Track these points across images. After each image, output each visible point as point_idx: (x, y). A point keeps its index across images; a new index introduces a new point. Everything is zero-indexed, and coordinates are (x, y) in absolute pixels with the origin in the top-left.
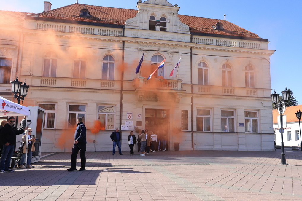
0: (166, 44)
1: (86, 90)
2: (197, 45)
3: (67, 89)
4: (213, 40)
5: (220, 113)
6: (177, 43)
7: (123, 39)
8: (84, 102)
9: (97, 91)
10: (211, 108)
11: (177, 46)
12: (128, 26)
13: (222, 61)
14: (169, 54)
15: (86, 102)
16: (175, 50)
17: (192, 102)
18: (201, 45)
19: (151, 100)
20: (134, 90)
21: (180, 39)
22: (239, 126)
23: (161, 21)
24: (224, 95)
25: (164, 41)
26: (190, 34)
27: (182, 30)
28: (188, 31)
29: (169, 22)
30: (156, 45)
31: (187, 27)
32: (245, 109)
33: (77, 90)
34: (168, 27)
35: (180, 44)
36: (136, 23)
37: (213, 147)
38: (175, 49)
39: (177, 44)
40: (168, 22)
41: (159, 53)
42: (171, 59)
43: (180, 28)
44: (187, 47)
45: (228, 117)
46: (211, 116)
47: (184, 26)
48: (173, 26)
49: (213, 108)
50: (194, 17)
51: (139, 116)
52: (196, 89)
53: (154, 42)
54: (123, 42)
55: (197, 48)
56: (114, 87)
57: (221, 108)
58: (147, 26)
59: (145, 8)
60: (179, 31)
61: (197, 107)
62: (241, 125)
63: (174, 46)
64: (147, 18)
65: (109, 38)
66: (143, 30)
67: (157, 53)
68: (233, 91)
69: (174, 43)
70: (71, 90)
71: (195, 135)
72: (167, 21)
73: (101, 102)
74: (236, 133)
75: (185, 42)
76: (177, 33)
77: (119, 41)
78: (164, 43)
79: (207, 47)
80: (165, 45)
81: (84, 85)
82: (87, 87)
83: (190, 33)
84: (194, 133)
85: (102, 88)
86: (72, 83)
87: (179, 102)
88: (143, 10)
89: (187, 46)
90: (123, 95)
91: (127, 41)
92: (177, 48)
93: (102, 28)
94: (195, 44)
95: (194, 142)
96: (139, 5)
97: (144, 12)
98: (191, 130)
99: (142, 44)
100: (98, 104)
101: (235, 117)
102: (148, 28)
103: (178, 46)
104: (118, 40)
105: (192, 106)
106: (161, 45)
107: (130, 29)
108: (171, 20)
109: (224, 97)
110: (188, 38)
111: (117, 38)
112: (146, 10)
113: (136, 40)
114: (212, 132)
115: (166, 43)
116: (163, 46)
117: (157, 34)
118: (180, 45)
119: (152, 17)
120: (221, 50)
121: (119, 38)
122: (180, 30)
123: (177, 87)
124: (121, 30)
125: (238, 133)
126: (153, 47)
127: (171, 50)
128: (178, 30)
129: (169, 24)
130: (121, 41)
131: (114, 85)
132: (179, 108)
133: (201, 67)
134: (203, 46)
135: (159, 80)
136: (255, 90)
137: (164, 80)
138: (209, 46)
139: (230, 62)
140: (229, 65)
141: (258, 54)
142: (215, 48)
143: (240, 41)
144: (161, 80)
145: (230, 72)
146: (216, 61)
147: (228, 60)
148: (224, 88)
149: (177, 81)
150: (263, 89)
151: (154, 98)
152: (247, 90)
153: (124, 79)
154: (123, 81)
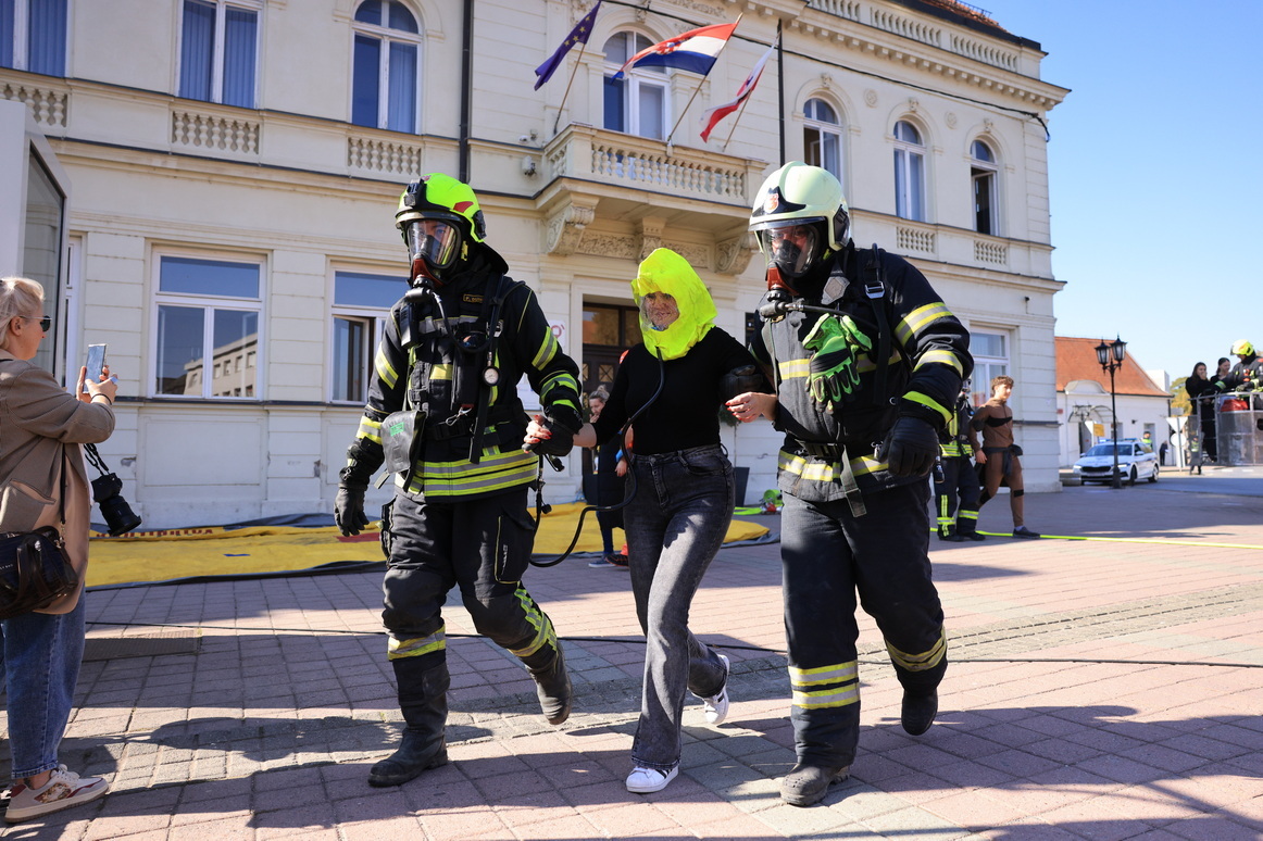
1: (263, 175)
2: (809, 13)
3: (144, 159)
8: (252, 242)
9: (331, 183)
11: (721, 5)
13: (895, 103)
15: (264, 244)
16: (712, 21)
18: (821, 17)
19: (610, 254)
20: (532, 194)
33: (210, 168)
38: (713, 16)
41: (640, 23)
55: (802, 28)
56: (418, 171)
67: (632, 20)
70: (172, 163)
73: (350, 251)
79: (843, 32)
81: (252, 144)
82: (265, 156)
85: (355, 171)
86: (175, 128)
87: (739, 272)
89: (767, 11)
92: (724, 13)
100: (333, 260)
103: (730, 5)
123: (742, 193)
127: (699, 17)
131: (419, 163)
132: (734, 299)
133: (814, 123)
134: (831, 25)
135: (663, 148)
136: (1003, 245)
137: (689, 153)
138: (852, 27)
139: (920, 114)
140: (910, 130)
141: (1013, 95)
142: (873, 39)
143: (953, 32)
144: (676, 150)
145: (916, 160)
146: (871, 100)
147: (915, 106)
148: (901, 226)
149: (746, 167)
150: (1029, 242)
151: (623, 245)
152: (978, 240)
153: (475, 132)
154: (470, 142)
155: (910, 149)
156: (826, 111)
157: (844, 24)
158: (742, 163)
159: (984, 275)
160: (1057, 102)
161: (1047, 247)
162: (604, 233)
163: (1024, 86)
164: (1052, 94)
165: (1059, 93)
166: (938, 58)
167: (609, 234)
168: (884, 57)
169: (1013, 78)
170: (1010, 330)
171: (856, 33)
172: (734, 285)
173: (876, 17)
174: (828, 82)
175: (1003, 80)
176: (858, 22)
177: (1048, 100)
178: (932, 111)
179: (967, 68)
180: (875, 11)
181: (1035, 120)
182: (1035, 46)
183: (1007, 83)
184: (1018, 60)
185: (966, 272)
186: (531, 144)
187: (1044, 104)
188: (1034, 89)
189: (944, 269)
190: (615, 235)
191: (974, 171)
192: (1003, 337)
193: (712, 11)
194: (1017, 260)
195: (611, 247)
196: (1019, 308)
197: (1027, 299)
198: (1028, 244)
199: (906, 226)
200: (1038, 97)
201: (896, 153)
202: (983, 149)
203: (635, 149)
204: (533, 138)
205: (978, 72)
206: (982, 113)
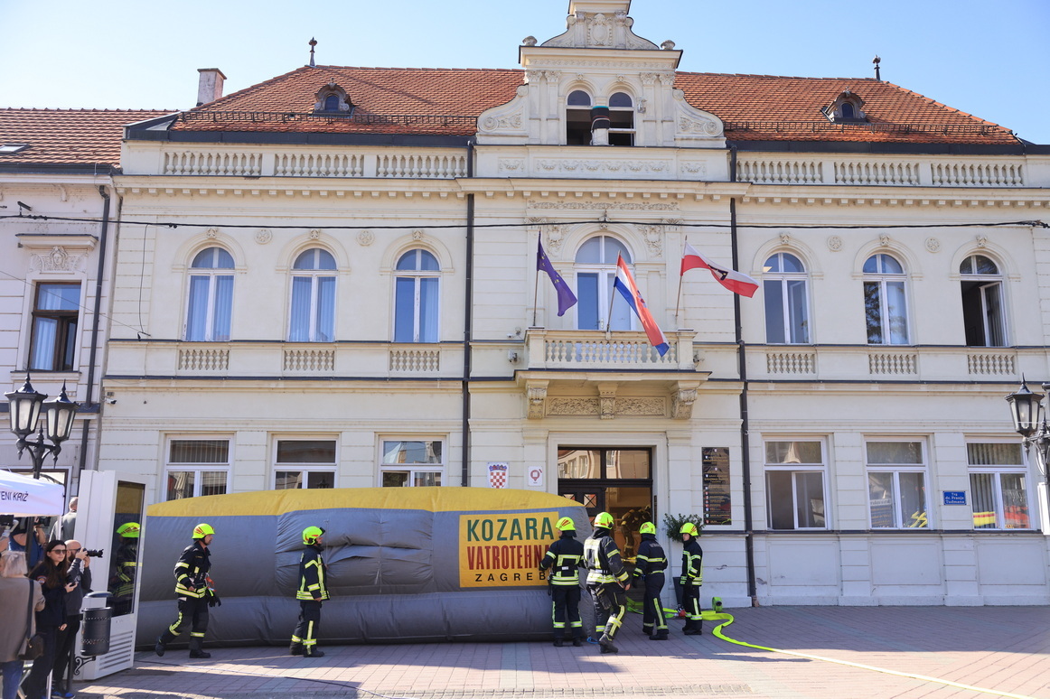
0: (632, 196)
1: (334, 384)
2: (755, 189)
3: (265, 384)
4: (820, 165)
5: (862, 453)
6: (673, 188)
7: (470, 186)
8: (329, 429)
9: (376, 385)
10: (826, 436)
11: (674, 201)
12: (487, 135)
13: (862, 242)
14: (645, 232)
15: (335, 428)
16: (667, 215)
17: (744, 415)
18: (770, 189)
19: (578, 413)
21: (686, 171)
22: (946, 503)
23: (611, 109)
24: (874, 382)
25: (623, 184)
26: (728, 147)
27: (694, 136)
28: (717, 138)
29: (643, 110)
30: (594, 202)
31: (713, 125)
32: (967, 435)
33: (302, 385)
34: (640, 130)
35: (687, 189)
36: (517, 123)
37: (836, 592)
38: (668, 211)
39: (673, 191)
40: (639, 111)
41: (605, 230)
42: (653, 249)
43: (685, 128)
44: (717, 201)
45: (896, 470)
46: (825, 468)
47: (704, 120)
48: (659, 121)
49: (830, 436)
50: (752, 76)
51: (535, 475)
52: (757, 365)
53: (584, 190)
54: (470, 198)
55: (755, 200)
56: (438, 367)
57: (866, 435)
58: (559, 130)
59: (549, 67)
60: (682, 139)
61: (764, 435)
62: (953, 498)
63: (664, 199)
64: (558, 103)
65: (417, 186)
66: (541, 149)
67: (598, 229)
68: (911, 362)
69: (663, 189)
70: (283, 384)
71: (758, 543)
72: (635, 107)
73: (390, 428)
74: (935, 531)
75: (707, 183)
76: (675, 151)
77: (453, 195)
78: (623, 190)
79: (796, 196)
80: (631, 198)
81: (330, 364)
82: (338, 371)
83: (725, 146)
84: (754, 538)
85: (394, 374)
86: (285, 361)
87: (687, 417)
88: (540, 74)
89: (715, 198)
90: (473, 398)
91: (484, 193)
92: (678, 206)
93: (391, 152)
94: (747, 187)
95: (758, 573)
96: (526, 56)
97: (544, 82)
98: (742, 527)
99: (538, 200)
100: (379, 435)
101: (926, 469)
102: (563, 138)
103: (681, 199)
104: (449, 190)
105: (744, 427)
106: (613, 198)
107: (495, 149)
108: (650, 100)
109: (875, 387)
110: (718, 164)
111: (445, 183)
112: (553, 73)
113: (516, 189)
114: (832, 532)
115: (631, 189)
116: (623, 201)
117: (599, 158)
118: (685, 194)
119: (578, 97)
120: (854, 202)
121: (453, 184)
122: (685, 135)
123: (676, 359)
124: (461, 153)
125: (941, 532)
126: (581, 210)
127: (654, 215)
128: (679, 136)
129: (645, 117)
130: (461, 195)
131: (438, 362)
132: (689, 438)
133: (777, 275)
135: (603, 335)
137: (624, 335)
138: (806, 190)
139: (892, 246)
140: (892, 260)
143: (934, 161)
144: (614, 335)
146: (835, 245)
147: (886, 241)
148: (874, 353)
149: (678, 338)
151: (589, 405)
152: (968, 353)
153: (475, 336)
154: (470, 344)
155: (887, 279)
156: (794, 263)
158: (674, 335)
162: (573, 398)
167: (576, 398)
168: (845, 206)
172: (690, 427)
173: (840, 169)
174: (786, 239)
178: (909, 243)
180: (839, 164)
184: (1023, 169)
186: (517, 338)
189: (924, 388)
190: (582, 398)
191: (964, 285)
193: (666, 206)
194: (1023, 367)
195: (580, 407)
201: (868, 286)
202: (984, 262)
203: (580, 339)
204: (518, 333)
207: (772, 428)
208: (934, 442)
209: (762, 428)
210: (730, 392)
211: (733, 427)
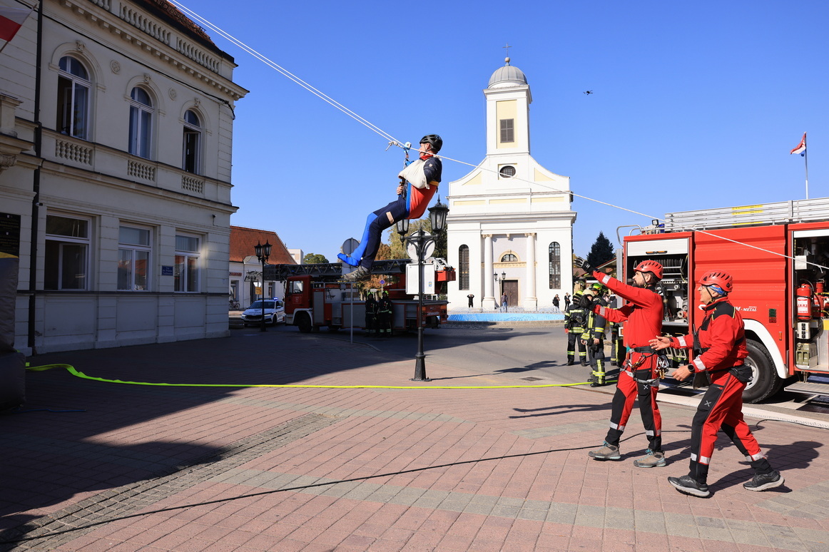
5: (117, 233)
10: (93, 217)
13: (132, 75)
17: (36, 188)
22: (163, 274)
32: (178, 230)
45: (135, 249)
46: (90, 243)
49: (97, 218)
52: (49, 146)
57: (121, 220)
61: (49, 209)
62: (167, 270)
68: (152, 172)
71: (39, 301)
74: (153, 293)
79: (96, 15)
84: (36, 297)
95: (37, 327)
98: (27, 288)
101: (151, 250)
109: (133, 186)
114: (92, 292)
120: (134, 41)
125: (159, 293)
133: (67, 74)
134: (86, 7)
136: (201, 180)
138: (103, 13)
139: (151, 85)
140: (143, 94)
141: (214, 86)
142: (121, 27)
143: (179, 36)
145: (147, 116)
146: (116, 69)
147: (148, 80)
148: (132, 160)
149: (1, 101)
150: (218, 180)
152: (185, 175)
155: (142, 108)
156: (79, 68)
157: (97, 9)
159: (187, 199)
160: (241, 97)
161: (229, 185)
163: (222, 83)
164: (238, 92)
165: (242, 92)
166: (167, 52)
168: (128, 41)
169: (215, 76)
170: (202, 235)
171: (107, 18)
173: (124, 10)
174: (81, 48)
175: (209, 76)
176: (109, 11)
177: (235, 94)
178: (160, 86)
179: (186, 63)
180: (123, 6)
181: (227, 105)
182: (231, 59)
183: (211, 79)
184: (220, 65)
185: (175, 196)
187: (233, 96)
188: (228, 86)
189: (160, 193)
191: (186, 129)
192: (198, 239)
194: (209, 191)
196: (209, 222)
197: (214, 216)
198: (217, 181)
199: (135, 161)
200: (229, 91)
201: (132, 109)
202: (193, 116)
205: (193, 67)
206: (194, 94)
207: (57, 204)
208: (160, 232)
209: (49, 202)
210: (27, 165)
211: (26, 197)
